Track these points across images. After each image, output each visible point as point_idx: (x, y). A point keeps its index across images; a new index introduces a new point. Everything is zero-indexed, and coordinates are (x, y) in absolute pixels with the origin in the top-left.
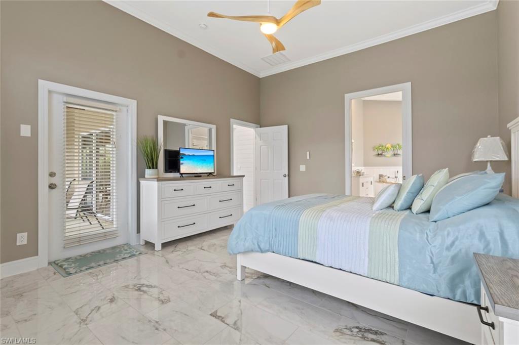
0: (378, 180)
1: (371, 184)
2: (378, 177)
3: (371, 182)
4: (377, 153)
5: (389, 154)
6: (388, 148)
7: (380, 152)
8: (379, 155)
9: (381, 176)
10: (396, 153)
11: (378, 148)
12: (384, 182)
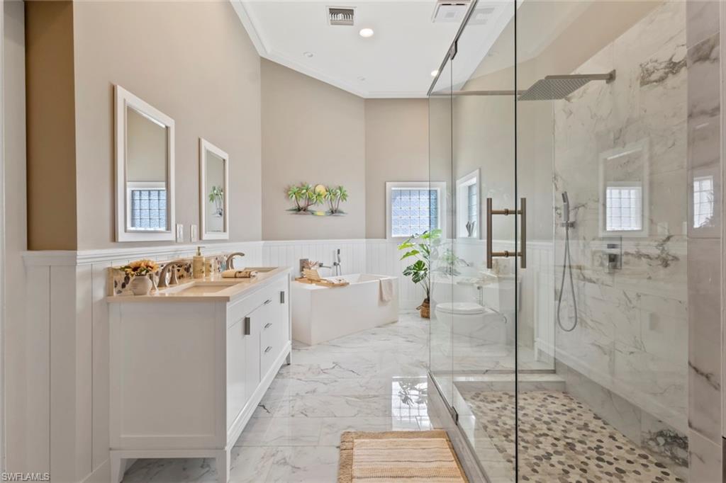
0: (298, 276)
1: (282, 301)
2: (298, 267)
3: (282, 294)
4: (294, 206)
5: (321, 209)
6: (319, 195)
7: (302, 203)
8: (299, 209)
9: (304, 264)
10: (335, 207)
11: (298, 194)
12: (311, 281)
